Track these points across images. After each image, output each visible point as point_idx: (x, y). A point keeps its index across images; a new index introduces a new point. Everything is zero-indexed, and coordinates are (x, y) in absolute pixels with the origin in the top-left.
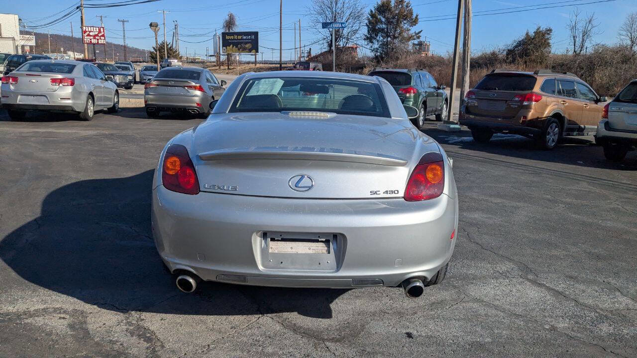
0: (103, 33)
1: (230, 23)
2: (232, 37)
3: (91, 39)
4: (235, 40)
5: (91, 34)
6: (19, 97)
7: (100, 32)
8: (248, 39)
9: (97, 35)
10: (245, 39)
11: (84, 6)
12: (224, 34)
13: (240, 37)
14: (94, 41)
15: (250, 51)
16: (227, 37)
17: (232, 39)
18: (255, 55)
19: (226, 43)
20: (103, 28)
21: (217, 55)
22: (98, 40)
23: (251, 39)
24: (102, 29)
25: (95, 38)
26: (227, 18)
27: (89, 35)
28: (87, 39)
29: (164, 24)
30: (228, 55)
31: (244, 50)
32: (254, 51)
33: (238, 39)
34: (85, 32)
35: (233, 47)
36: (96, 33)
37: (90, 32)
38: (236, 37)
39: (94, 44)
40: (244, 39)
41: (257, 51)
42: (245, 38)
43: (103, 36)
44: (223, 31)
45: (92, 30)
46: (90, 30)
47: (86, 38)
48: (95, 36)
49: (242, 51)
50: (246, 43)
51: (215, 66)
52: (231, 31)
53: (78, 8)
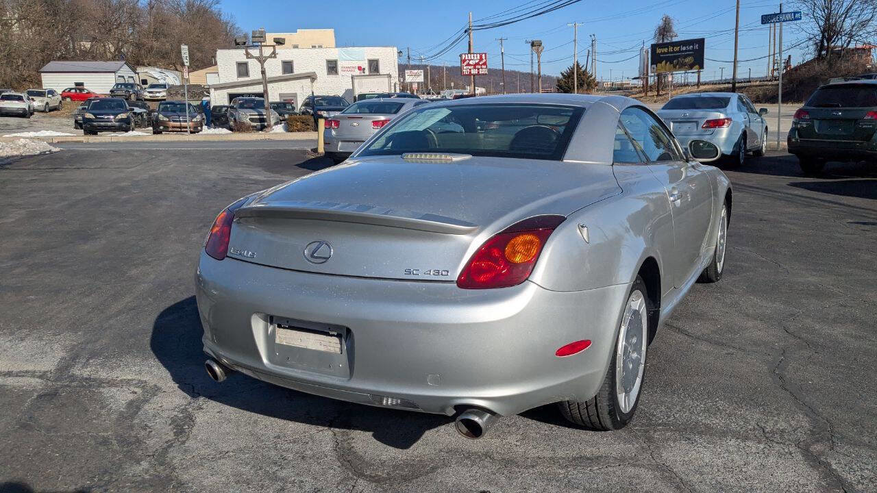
0: (484, 61)
1: (665, 30)
2: (666, 50)
3: (470, 70)
4: (671, 53)
5: (471, 62)
6: (340, 144)
7: (481, 59)
8: (689, 51)
9: (478, 64)
10: (686, 51)
11: (473, 28)
12: (654, 47)
13: (677, 49)
14: (474, 72)
15: (691, 67)
16: (659, 51)
17: (664, 53)
18: (699, 72)
19: (656, 59)
20: (485, 54)
21: (644, 76)
22: (478, 69)
23: (693, 50)
24: (483, 55)
25: (475, 68)
26: (661, 23)
27: (468, 65)
28: (466, 70)
29: (575, 41)
30: (658, 75)
31: (682, 66)
32: (697, 66)
33: (674, 52)
34: (465, 61)
35: (666, 63)
36: (477, 61)
37: (469, 60)
38: (671, 49)
39: (474, 75)
40: (683, 51)
41: (701, 67)
42: (684, 49)
43: (485, 64)
44: (654, 42)
45: (472, 58)
46: (469, 58)
47: (465, 68)
48: (475, 66)
49: (679, 68)
50: (686, 57)
51: (640, 92)
52: (666, 41)
53: (466, 32)
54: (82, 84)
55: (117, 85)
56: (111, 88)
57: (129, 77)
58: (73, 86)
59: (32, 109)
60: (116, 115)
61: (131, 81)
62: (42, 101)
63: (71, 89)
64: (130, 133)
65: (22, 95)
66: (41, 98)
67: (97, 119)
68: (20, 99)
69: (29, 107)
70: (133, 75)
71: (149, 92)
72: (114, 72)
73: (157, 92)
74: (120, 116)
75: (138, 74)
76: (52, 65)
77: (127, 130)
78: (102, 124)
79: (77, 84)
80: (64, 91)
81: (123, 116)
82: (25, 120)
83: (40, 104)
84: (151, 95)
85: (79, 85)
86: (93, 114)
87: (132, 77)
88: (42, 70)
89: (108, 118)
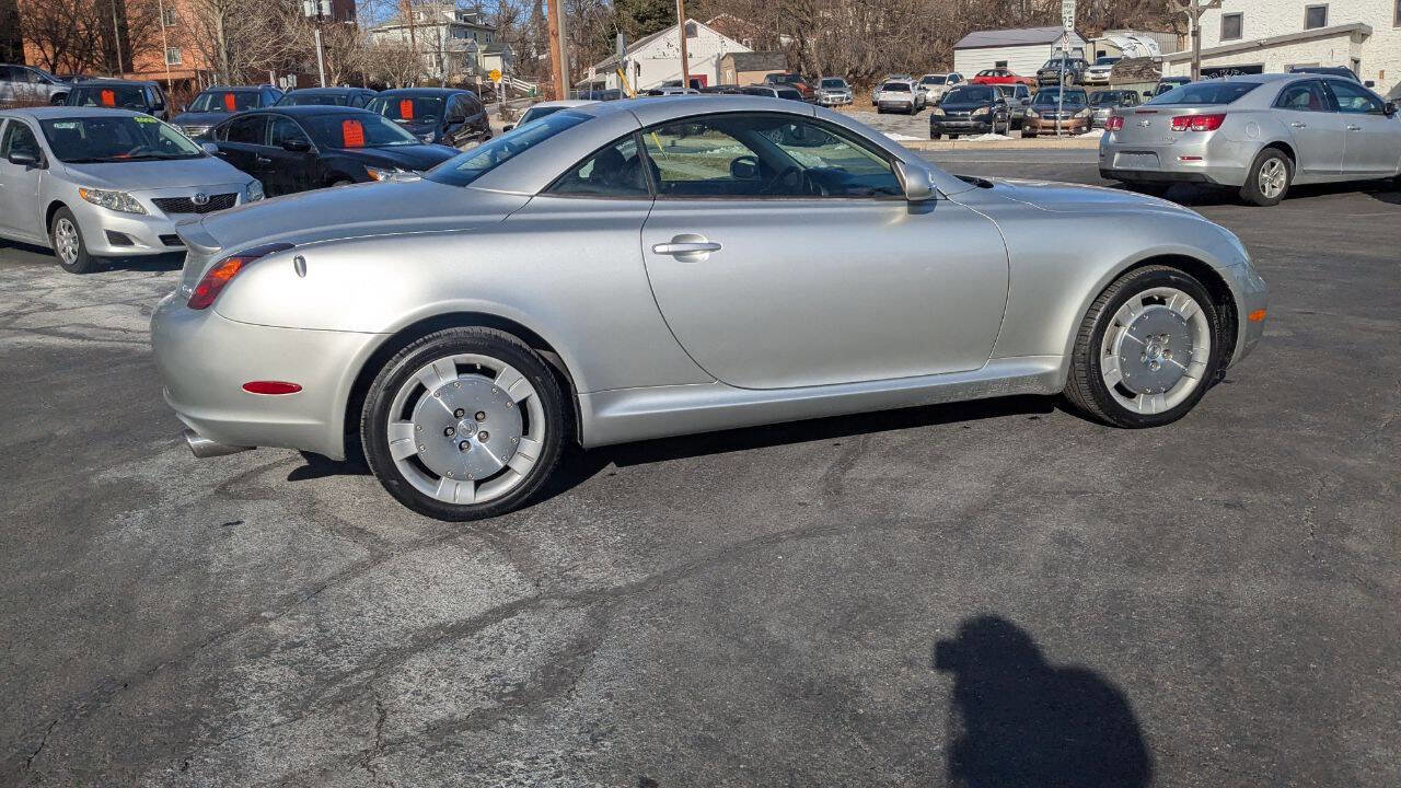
6: (1117, 156)
54: (1005, 64)
55: (1052, 62)
56: (1040, 67)
57: (1075, 49)
58: (993, 67)
59: (921, 102)
60: (974, 110)
61: (1078, 55)
62: (938, 91)
63: (988, 71)
64: (986, 137)
65: (910, 83)
66: (937, 87)
67: (949, 117)
68: (905, 88)
69: (916, 99)
70: (1083, 45)
71: (1093, 72)
72: (1051, 43)
73: (1104, 71)
74: (978, 112)
75: (1094, 42)
76: (974, 37)
77: (983, 132)
78: (953, 123)
79: (999, 64)
80: (978, 75)
81: (983, 111)
82: (907, 118)
83: (935, 94)
84: (1094, 75)
85: (1001, 64)
86: (945, 110)
87: (1081, 49)
88: (956, 46)
89: (962, 115)
